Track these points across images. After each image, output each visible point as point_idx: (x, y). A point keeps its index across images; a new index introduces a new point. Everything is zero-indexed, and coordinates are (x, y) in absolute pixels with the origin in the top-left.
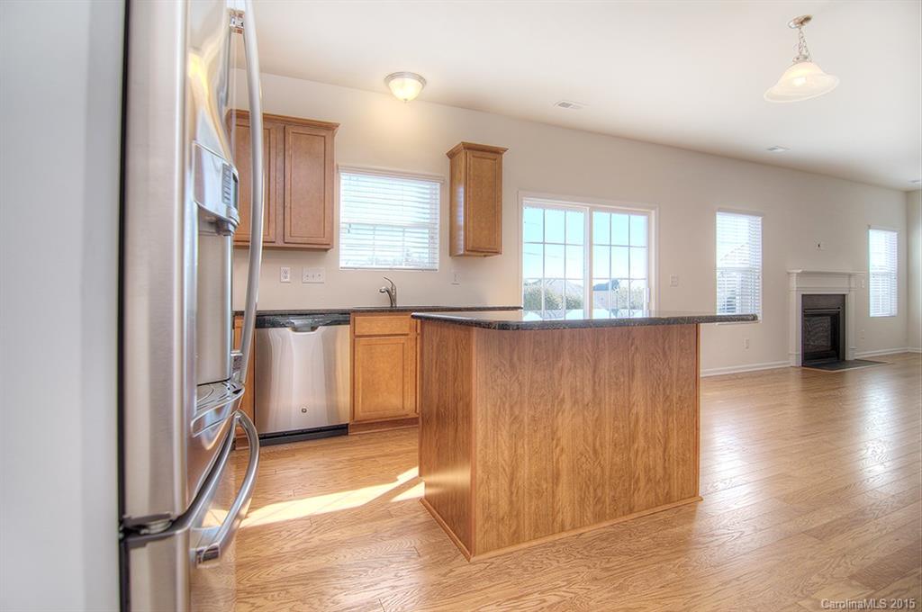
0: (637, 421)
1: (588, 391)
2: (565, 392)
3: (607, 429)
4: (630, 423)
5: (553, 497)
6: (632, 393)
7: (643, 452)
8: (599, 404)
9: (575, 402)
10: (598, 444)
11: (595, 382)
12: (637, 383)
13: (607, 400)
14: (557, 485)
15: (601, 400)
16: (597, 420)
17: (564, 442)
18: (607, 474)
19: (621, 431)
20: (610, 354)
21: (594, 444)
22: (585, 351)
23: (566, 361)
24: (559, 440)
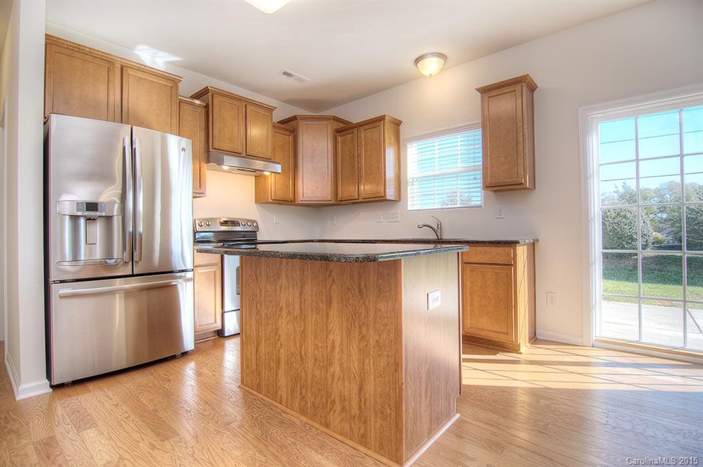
0: (333, 348)
1: (297, 306)
2: (283, 304)
3: (310, 343)
4: (327, 347)
5: (277, 375)
6: (329, 321)
7: (339, 379)
8: (304, 321)
9: (289, 313)
10: (303, 352)
11: (301, 302)
12: (334, 312)
13: (310, 318)
14: (279, 368)
15: (305, 318)
16: (302, 332)
17: (282, 339)
18: (310, 380)
19: (320, 350)
20: (311, 281)
21: (301, 352)
22: (295, 275)
23: (283, 281)
24: (279, 336)
